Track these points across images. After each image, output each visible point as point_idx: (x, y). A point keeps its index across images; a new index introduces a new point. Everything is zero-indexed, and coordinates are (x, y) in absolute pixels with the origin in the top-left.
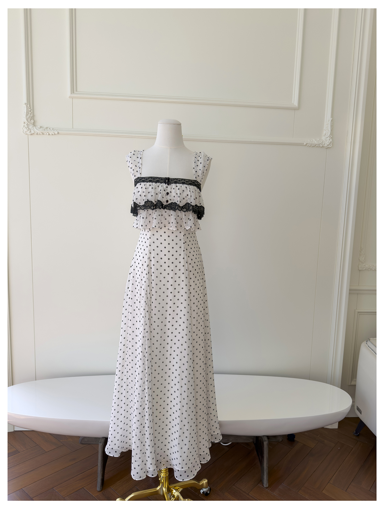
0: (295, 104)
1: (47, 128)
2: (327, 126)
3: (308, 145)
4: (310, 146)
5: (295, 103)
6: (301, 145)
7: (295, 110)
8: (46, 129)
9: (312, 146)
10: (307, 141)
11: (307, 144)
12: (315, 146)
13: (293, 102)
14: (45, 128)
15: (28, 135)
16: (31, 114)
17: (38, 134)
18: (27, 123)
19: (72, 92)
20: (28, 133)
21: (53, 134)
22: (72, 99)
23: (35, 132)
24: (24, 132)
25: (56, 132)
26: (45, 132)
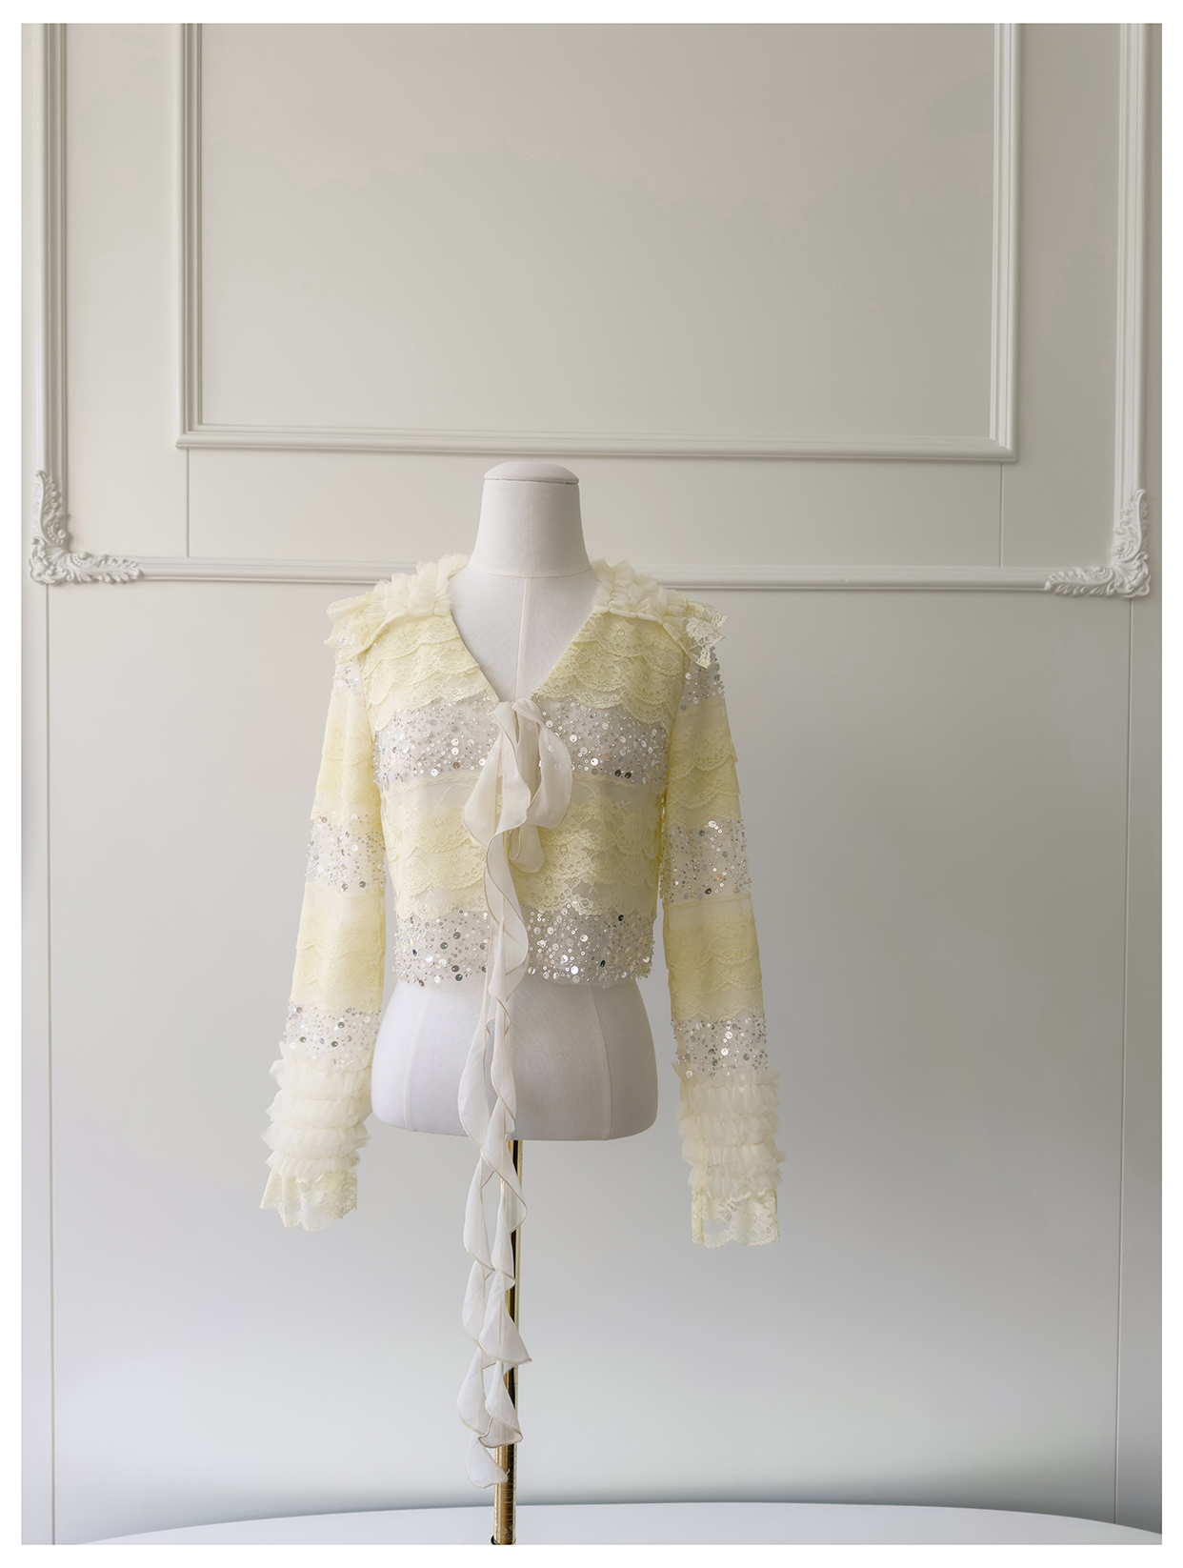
0: (1001, 443)
1: (106, 558)
2: (1125, 518)
3: (1058, 590)
4: (1067, 595)
5: (1002, 437)
6: (1033, 589)
7: (1001, 464)
9: (1075, 592)
10: (1053, 577)
11: (1054, 586)
12: (1084, 594)
13: (992, 436)
14: (99, 559)
15: (47, 585)
16: (57, 509)
17: (79, 579)
18: (46, 543)
19: (188, 425)
20: (47, 578)
21: (126, 578)
22: (185, 452)
23: (68, 573)
24: (35, 573)
25: (135, 574)
26: (101, 573)
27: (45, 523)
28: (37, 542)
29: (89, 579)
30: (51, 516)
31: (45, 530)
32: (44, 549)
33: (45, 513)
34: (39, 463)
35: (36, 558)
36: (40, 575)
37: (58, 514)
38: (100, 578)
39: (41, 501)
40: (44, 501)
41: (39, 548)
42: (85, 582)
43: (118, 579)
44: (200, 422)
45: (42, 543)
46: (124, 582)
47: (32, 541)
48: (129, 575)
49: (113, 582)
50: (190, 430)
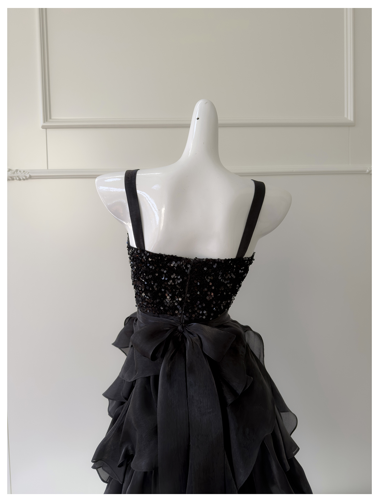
0: (349, 118)
1: (17, 170)
5: (349, 116)
6: (362, 173)
7: (349, 126)
8: (16, 172)
10: (369, 168)
13: (346, 116)
14: (14, 171)
21: (24, 178)
22: (45, 130)
25: (28, 176)
26: (15, 176)
29: (10, 179)
38: (15, 178)
43: (21, 178)
44: (50, 118)
48: (26, 177)
50: (47, 121)
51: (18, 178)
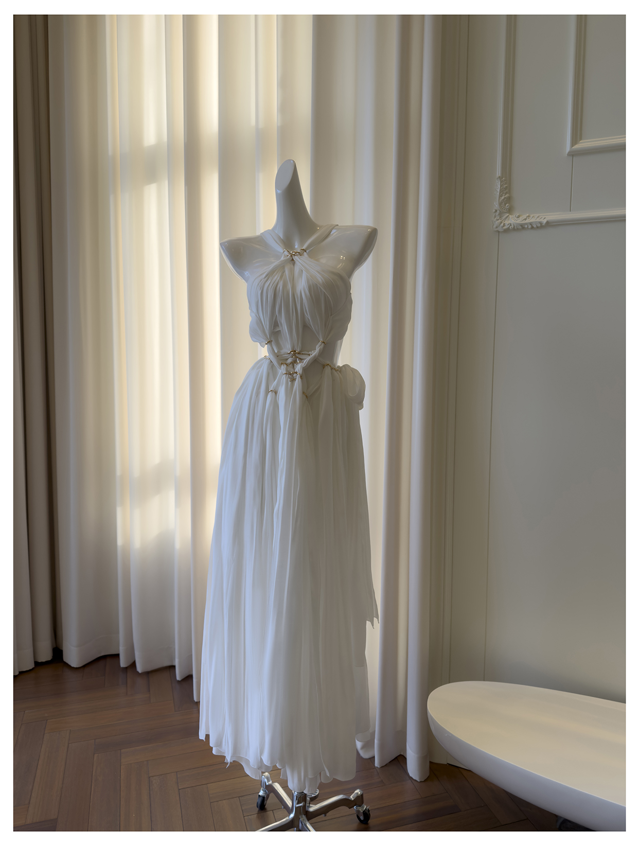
15: (499, 232)
16: (506, 194)
17: (516, 228)
18: (500, 211)
19: (574, 141)
20: (500, 229)
21: (539, 225)
22: (572, 157)
23: (511, 225)
24: (495, 226)
25: (545, 221)
26: (526, 224)
27: (501, 200)
28: (496, 211)
29: (520, 227)
30: (503, 198)
31: (500, 204)
32: (499, 214)
33: (501, 196)
34: (498, 173)
35: (495, 219)
36: (497, 227)
37: (505, 196)
38: (526, 226)
39: (499, 190)
40: (500, 190)
41: (497, 214)
42: (518, 229)
43: (535, 226)
44: (581, 139)
45: (498, 211)
46: (537, 227)
47: (494, 211)
48: (541, 223)
49: (532, 228)
50: (576, 143)
51: (530, 227)
